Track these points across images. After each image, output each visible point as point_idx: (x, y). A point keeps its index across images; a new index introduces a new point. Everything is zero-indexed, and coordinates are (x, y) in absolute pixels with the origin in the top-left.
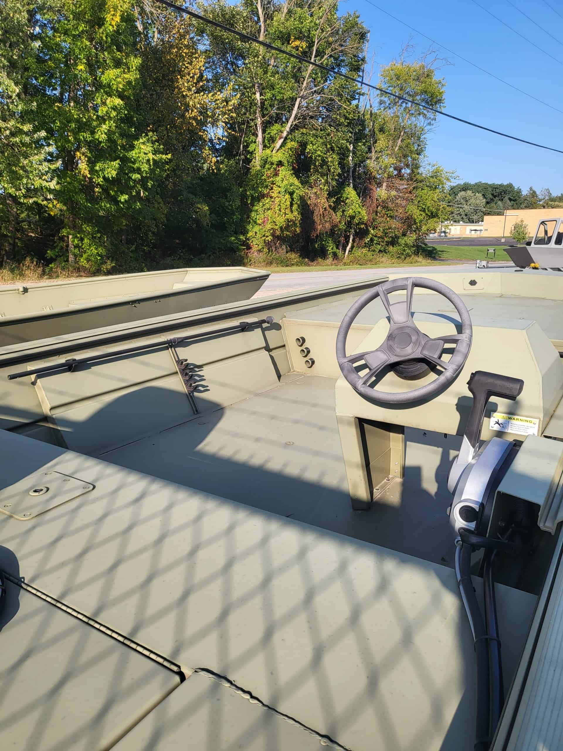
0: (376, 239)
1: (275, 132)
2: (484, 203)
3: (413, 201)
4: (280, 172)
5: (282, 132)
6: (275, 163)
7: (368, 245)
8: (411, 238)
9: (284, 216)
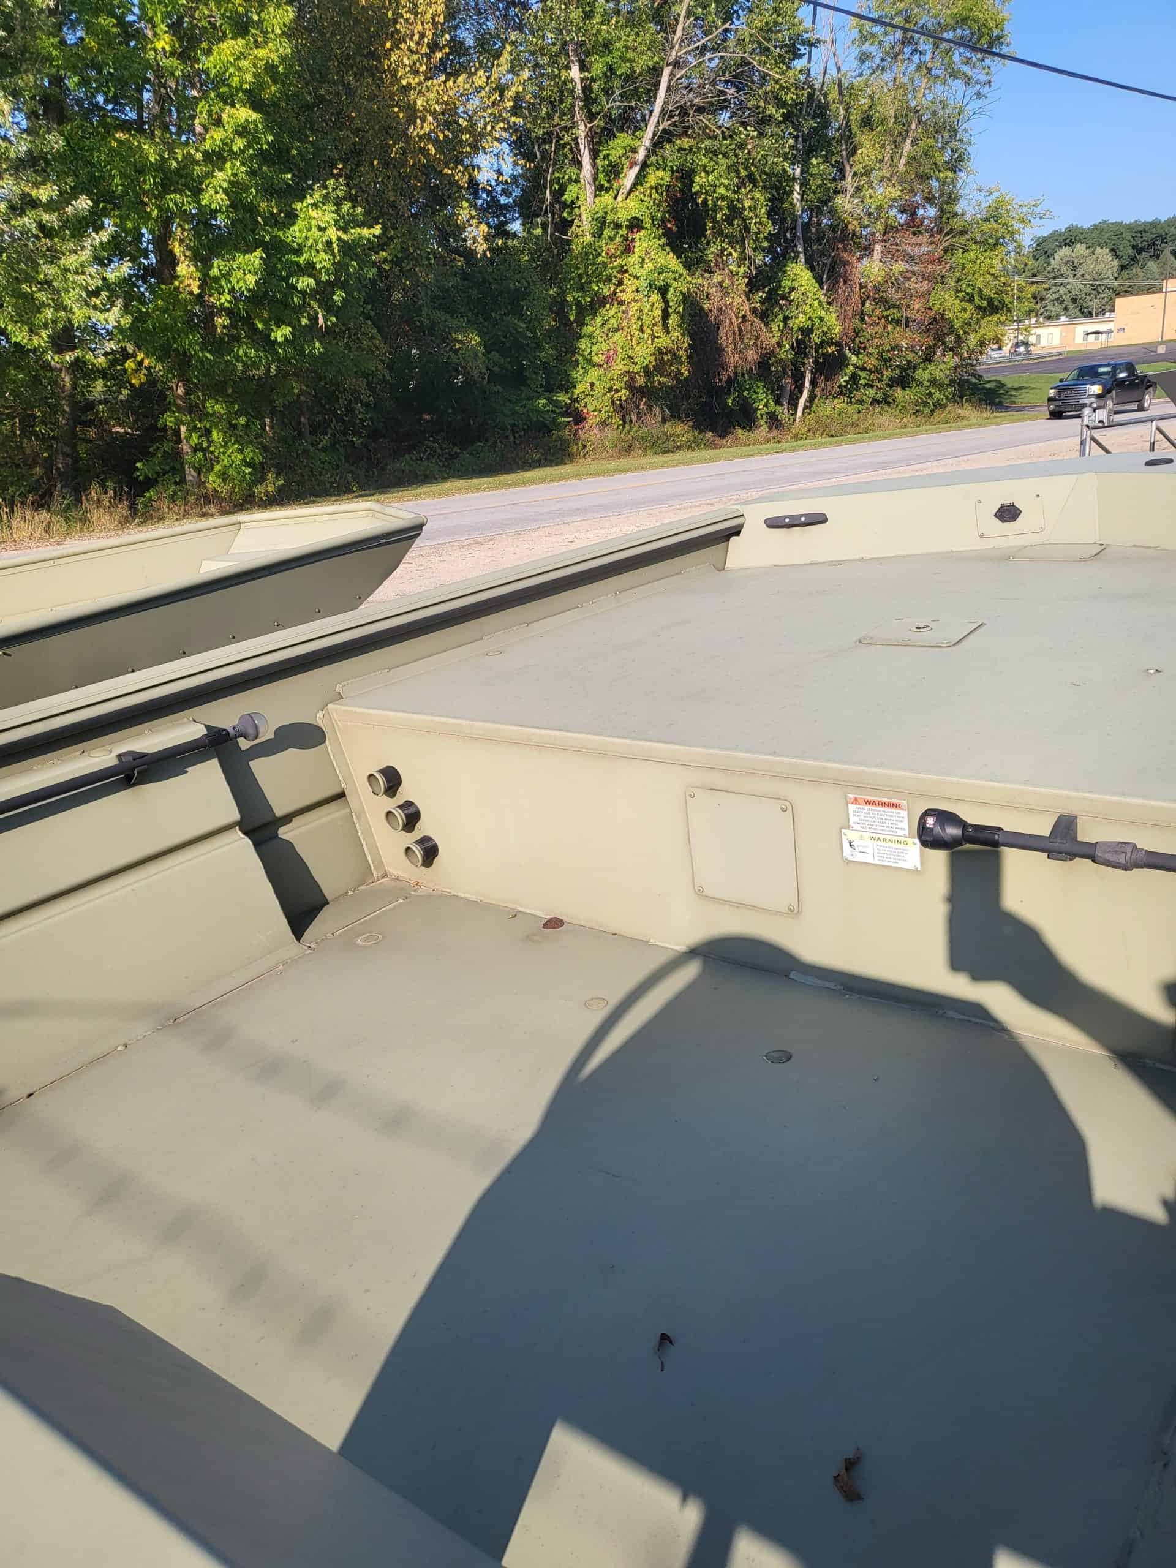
0: (863, 374)
1: (621, 152)
2: (1115, 269)
3: (946, 281)
4: (637, 244)
5: (634, 150)
6: (624, 224)
7: (845, 392)
8: (944, 366)
9: (650, 342)
